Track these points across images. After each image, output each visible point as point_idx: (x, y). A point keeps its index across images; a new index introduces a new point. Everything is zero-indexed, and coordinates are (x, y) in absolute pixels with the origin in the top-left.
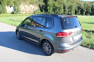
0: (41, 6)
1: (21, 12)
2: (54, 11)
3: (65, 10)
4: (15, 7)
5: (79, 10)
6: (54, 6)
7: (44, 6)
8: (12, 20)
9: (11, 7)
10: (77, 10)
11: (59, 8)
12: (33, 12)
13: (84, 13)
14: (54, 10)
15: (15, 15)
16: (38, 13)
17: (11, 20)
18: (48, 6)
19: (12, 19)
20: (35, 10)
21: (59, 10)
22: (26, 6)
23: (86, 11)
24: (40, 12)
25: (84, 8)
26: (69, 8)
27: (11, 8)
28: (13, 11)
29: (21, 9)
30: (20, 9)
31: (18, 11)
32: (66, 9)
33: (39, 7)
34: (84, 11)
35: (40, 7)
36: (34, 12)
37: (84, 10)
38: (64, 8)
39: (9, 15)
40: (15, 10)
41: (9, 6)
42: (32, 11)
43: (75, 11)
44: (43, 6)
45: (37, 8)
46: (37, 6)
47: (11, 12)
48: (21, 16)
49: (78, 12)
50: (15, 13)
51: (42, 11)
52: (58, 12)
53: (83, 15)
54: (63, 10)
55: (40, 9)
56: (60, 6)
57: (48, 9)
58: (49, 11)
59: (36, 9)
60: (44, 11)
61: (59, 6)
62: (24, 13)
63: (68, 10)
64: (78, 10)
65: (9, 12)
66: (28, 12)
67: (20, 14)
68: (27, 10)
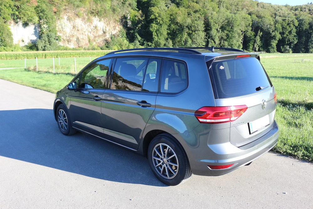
0: (130, 23)
1: (61, 44)
2: (173, 39)
3: (209, 36)
4: (40, 26)
5: (255, 36)
6: (173, 21)
7: (139, 21)
8: (34, 70)
9: (26, 24)
10: (250, 33)
11: (189, 27)
12: (103, 44)
13: (274, 43)
14: (173, 35)
15: (41, 52)
16: (121, 45)
17: (28, 70)
18: (152, 21)
19: (32, 68)
20: (108, 36)
21: (189, 34)
22: (79, 22)
23: (279, 36)
24: (126, 42)
25: (273, 28)
26: (223, 28)
27: (27, 28)
28: (34, 38)
29: (60, 31)
30: (58, 34)
31: (52, 40)
32: (214, 32)
33: (121, 27)
34: (274, 38)
35: (125, 25)
36: (107, 42)
37: (273, 34)
38: (208, 28)
39: (20, 52)
40: (40, 37)
41: (20, 23)
42: (100, 41)
43: (242, 37)
44: (135, 23)
45: (116, 29)
46: (115, 21)
47: (27, 42)
48: (62, 55)
49: (255, 42)
50: (40, 45)
51: (131, 39)
52: (186, 42)
53: (271, 50)
54: (202, 34)
55: (124, 31)
56: (193, 21)
57: (154, 33)
58: (156, 38)
59: (114, 32)
60: (139, 38)
61: (189, 21)
62: (72, 46)
63: (219, 34)
64: (253, 33)
65: (22, 44)
66: (84, 42)
67: (59, 48)
68: (81, 37)
